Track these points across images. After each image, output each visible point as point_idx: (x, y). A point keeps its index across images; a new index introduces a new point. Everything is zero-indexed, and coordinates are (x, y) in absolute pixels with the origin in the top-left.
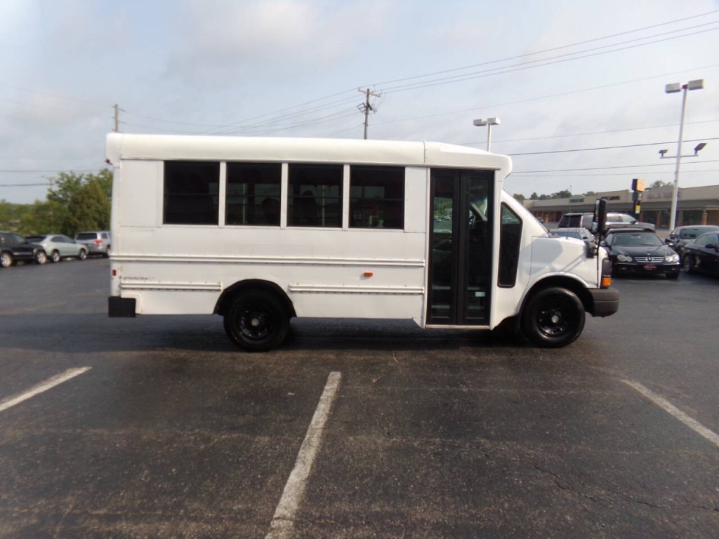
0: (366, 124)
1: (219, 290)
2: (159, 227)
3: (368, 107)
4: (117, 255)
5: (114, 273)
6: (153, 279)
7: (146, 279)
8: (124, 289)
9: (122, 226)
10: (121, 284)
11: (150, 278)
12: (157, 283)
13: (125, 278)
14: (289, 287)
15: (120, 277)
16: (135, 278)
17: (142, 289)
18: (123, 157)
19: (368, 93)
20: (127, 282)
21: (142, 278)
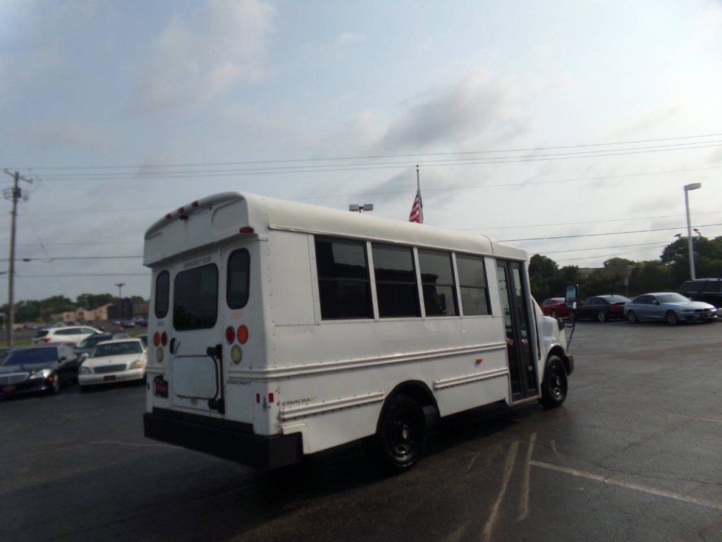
0: (14, 213)
1: (381, 401)
2: (318, 325)
3: (17, 193)
4: (273, 369)
5: (271, 397)
6: (315, 399)
7: (308, 400)
8: (284, 420)
9: (277, 326)
10: (281, 413)
11: (312, 399)
12: (321, 403)
13: (284, 404)
14: (434, 384)
15: (278, 404)
16: (297, 402)
17: (305, 416)
18: (272, 226)
19: (17, 177)
20: (287, 409)
21: (304, 401)
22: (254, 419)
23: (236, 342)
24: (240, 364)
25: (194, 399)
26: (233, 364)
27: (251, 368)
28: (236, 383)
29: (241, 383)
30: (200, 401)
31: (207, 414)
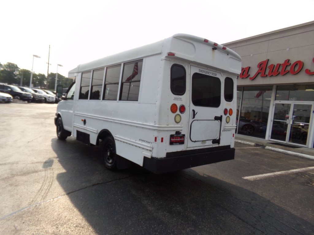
22: (231, 143)
23: (228, 115)
24: (229, 123)
25: (203, 141)
26: (226, 123)
27: (232, 125)
28: (226, 131)
29: (228, 130)
30: (207, 142)
31: (211, 146)
